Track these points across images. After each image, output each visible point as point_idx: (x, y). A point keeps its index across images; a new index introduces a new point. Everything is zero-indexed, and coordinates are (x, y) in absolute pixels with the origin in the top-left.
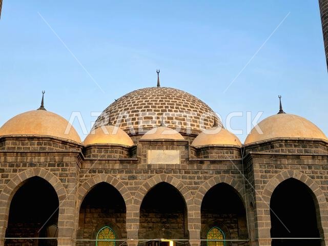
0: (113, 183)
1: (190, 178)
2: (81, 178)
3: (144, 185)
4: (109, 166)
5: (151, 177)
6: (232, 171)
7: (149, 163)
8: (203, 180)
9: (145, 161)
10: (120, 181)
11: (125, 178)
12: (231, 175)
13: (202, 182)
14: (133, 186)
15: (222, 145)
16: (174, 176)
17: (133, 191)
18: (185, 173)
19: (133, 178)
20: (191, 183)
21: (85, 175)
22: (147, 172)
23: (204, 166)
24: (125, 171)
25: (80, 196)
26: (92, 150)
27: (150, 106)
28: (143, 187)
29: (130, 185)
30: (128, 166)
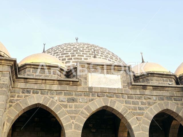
0: (50, 105)
1: (134, 103)
2: (12, 98)
3: (85, 109)
4: (46, 86)
5: (92, 100)
6: (174, 98)
7: (90, 86)
8: (147, 106)
9: (86, 83)
10: (58, 103)
11: (64, 100)
12: (174, 102)
13: (147, 108)
14: (73, 109)
15: (162, 73)
16: (117, 100)
17: (74, 115)
18: (128, 97)
19: (73, 100)
20: (135, 109)
21: (17, 95)
22: (88, 95)
23: (147, 92)
24: (63, 94)
25: (9, 118)
26: (27, 70)
27: (78, 50)
28: (84, 111)
29: (70, 107)
30: (68, 88)
